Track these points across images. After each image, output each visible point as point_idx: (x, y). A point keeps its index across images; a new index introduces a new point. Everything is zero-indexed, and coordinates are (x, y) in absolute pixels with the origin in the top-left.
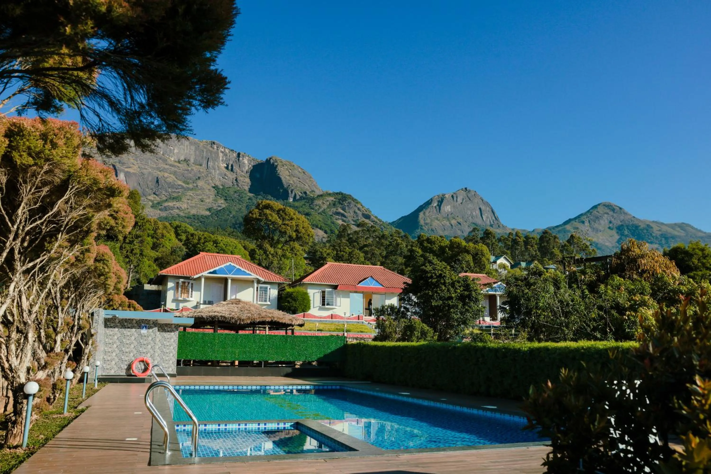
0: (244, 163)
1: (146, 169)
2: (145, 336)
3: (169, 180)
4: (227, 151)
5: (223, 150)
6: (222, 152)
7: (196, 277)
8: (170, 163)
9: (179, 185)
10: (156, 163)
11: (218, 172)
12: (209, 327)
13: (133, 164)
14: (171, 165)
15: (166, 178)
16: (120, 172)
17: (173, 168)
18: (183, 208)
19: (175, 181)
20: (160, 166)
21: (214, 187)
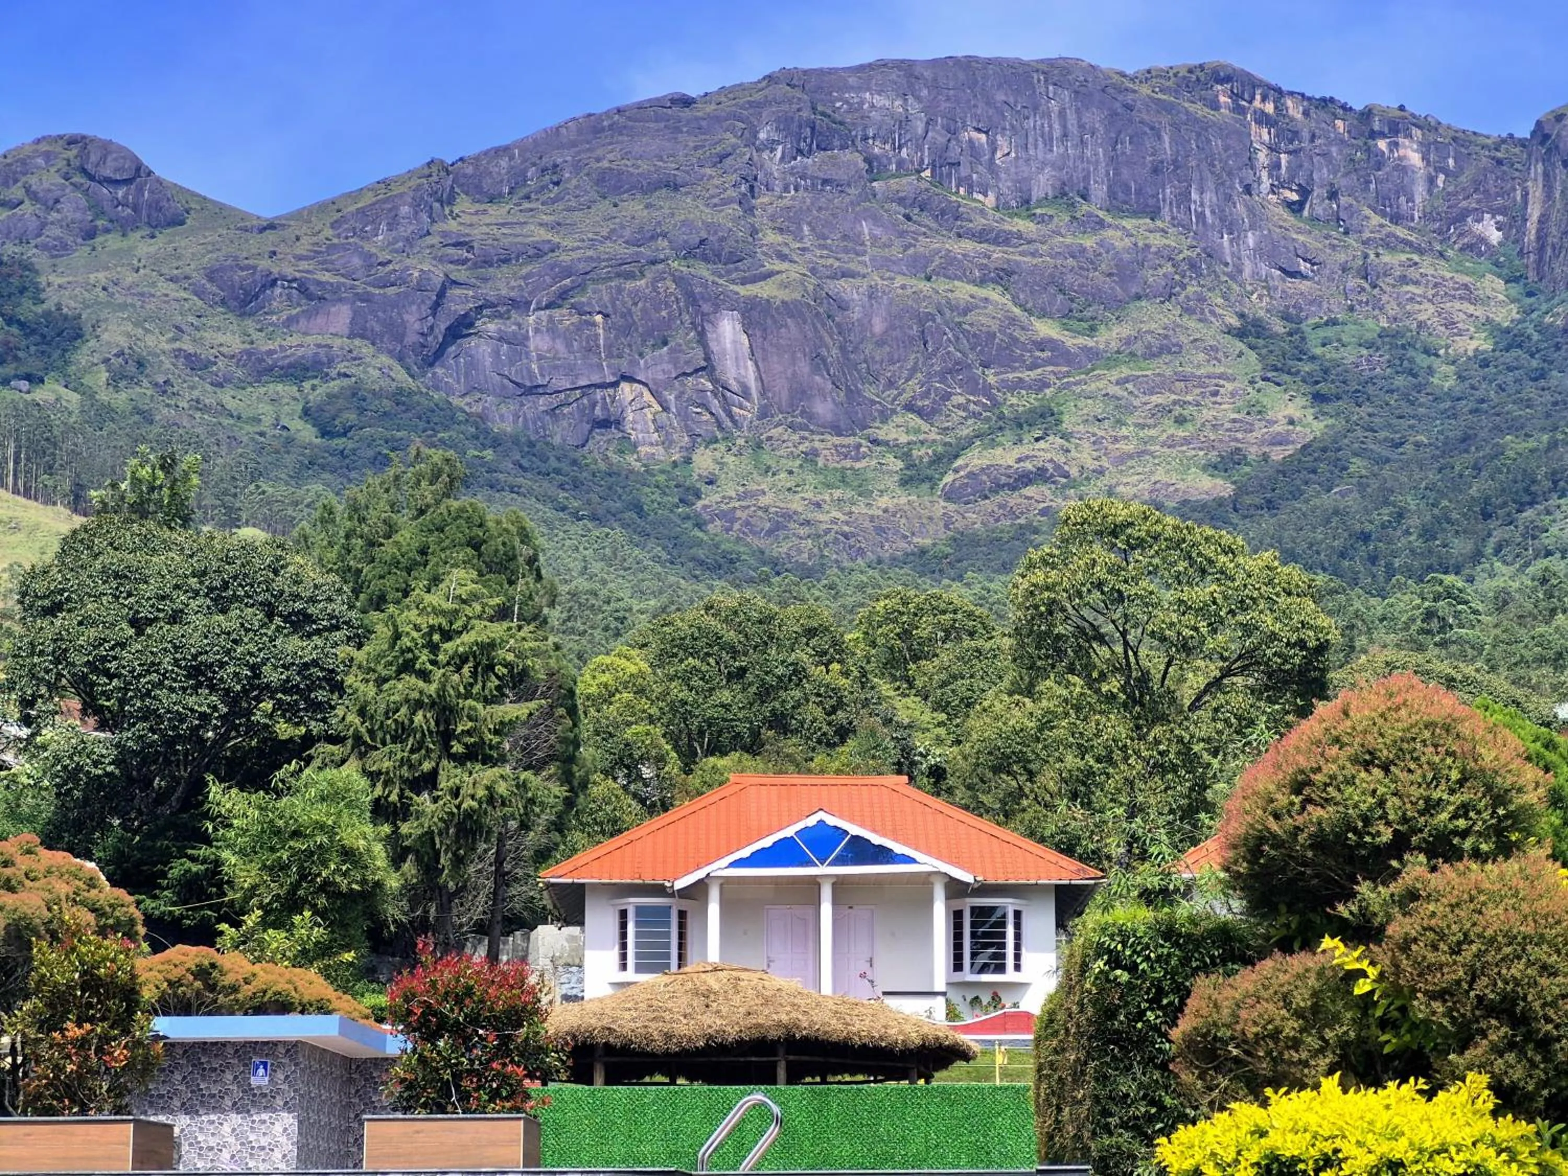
0: (1403, 169)
1: (853, 275)
2: (265, 1095)
3: (982, 320)
4: (1294, 109)
5: (1269, 108)
6: (1263, 119)
7: (680, 884)
8: (979, 222)
9: (1042, 345)
10: (902, 234)
11: (1251, 240)
12: (659, 1078)
13: (783, 257)
14: (981, 236)
15: (966, 311)
16: (717, 308)
17: (998, 253)
18: (1074, 472)
19: (1013, 320)
20: (925, 245)
21: (1240, 334)
